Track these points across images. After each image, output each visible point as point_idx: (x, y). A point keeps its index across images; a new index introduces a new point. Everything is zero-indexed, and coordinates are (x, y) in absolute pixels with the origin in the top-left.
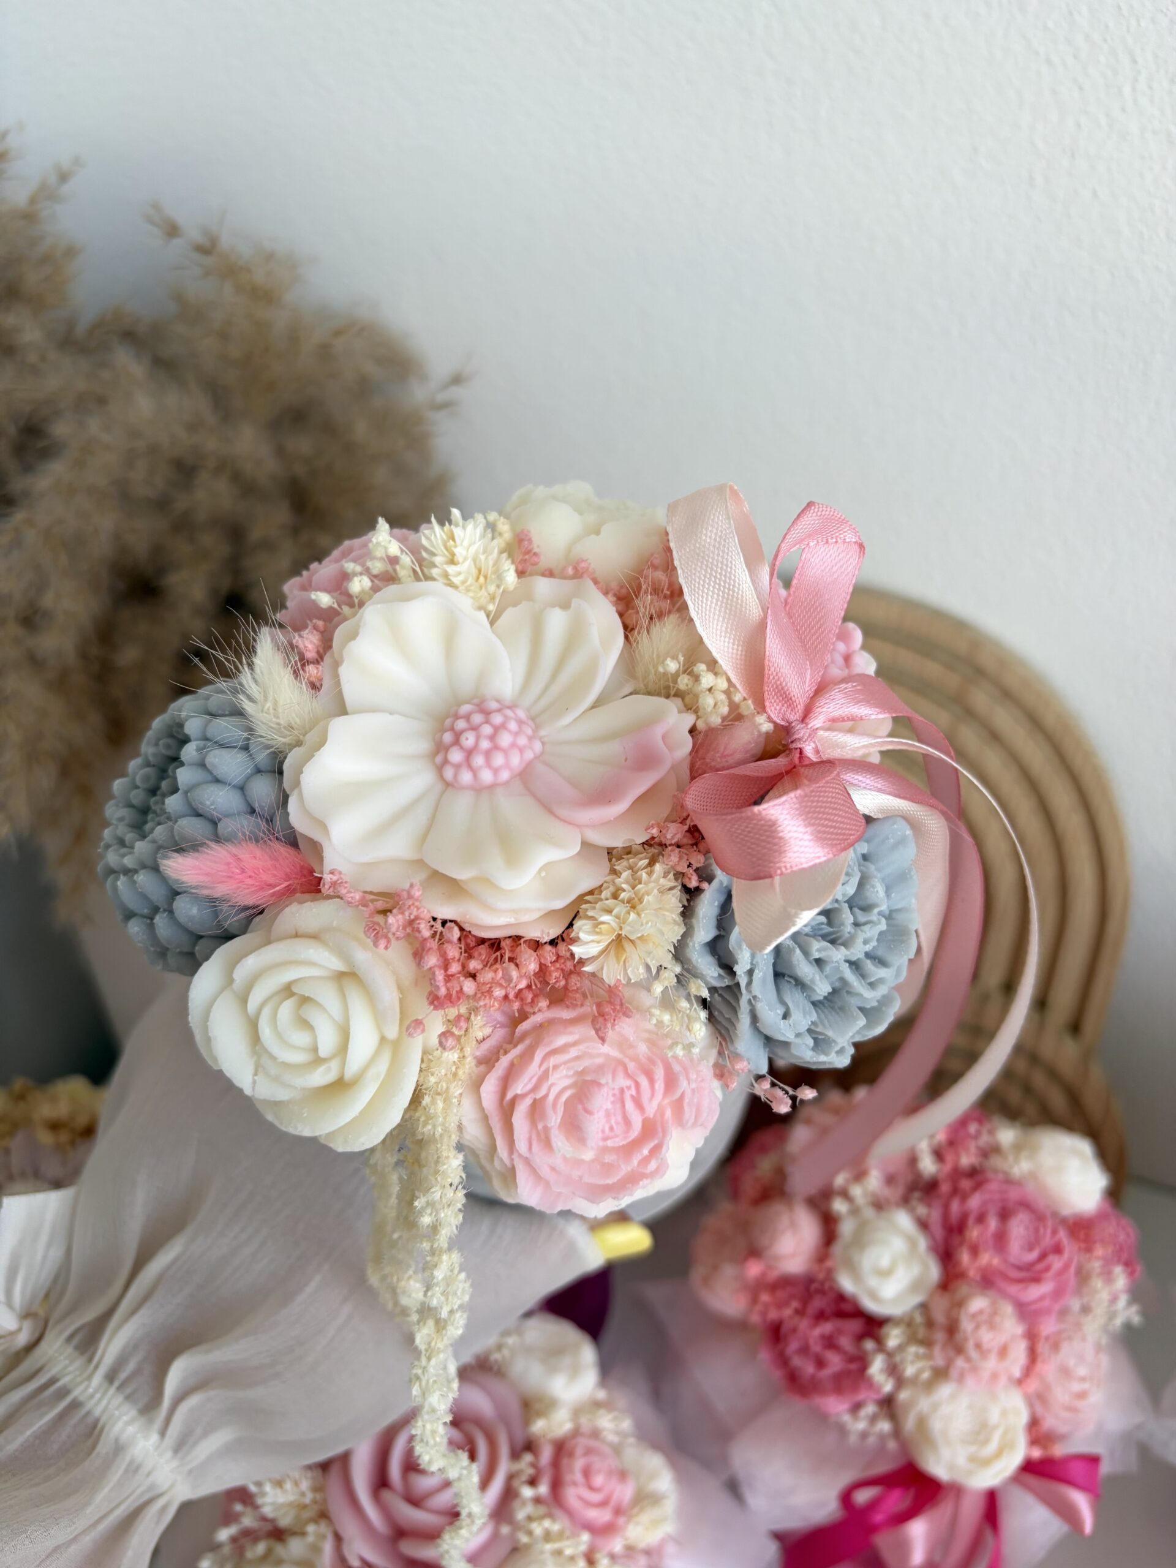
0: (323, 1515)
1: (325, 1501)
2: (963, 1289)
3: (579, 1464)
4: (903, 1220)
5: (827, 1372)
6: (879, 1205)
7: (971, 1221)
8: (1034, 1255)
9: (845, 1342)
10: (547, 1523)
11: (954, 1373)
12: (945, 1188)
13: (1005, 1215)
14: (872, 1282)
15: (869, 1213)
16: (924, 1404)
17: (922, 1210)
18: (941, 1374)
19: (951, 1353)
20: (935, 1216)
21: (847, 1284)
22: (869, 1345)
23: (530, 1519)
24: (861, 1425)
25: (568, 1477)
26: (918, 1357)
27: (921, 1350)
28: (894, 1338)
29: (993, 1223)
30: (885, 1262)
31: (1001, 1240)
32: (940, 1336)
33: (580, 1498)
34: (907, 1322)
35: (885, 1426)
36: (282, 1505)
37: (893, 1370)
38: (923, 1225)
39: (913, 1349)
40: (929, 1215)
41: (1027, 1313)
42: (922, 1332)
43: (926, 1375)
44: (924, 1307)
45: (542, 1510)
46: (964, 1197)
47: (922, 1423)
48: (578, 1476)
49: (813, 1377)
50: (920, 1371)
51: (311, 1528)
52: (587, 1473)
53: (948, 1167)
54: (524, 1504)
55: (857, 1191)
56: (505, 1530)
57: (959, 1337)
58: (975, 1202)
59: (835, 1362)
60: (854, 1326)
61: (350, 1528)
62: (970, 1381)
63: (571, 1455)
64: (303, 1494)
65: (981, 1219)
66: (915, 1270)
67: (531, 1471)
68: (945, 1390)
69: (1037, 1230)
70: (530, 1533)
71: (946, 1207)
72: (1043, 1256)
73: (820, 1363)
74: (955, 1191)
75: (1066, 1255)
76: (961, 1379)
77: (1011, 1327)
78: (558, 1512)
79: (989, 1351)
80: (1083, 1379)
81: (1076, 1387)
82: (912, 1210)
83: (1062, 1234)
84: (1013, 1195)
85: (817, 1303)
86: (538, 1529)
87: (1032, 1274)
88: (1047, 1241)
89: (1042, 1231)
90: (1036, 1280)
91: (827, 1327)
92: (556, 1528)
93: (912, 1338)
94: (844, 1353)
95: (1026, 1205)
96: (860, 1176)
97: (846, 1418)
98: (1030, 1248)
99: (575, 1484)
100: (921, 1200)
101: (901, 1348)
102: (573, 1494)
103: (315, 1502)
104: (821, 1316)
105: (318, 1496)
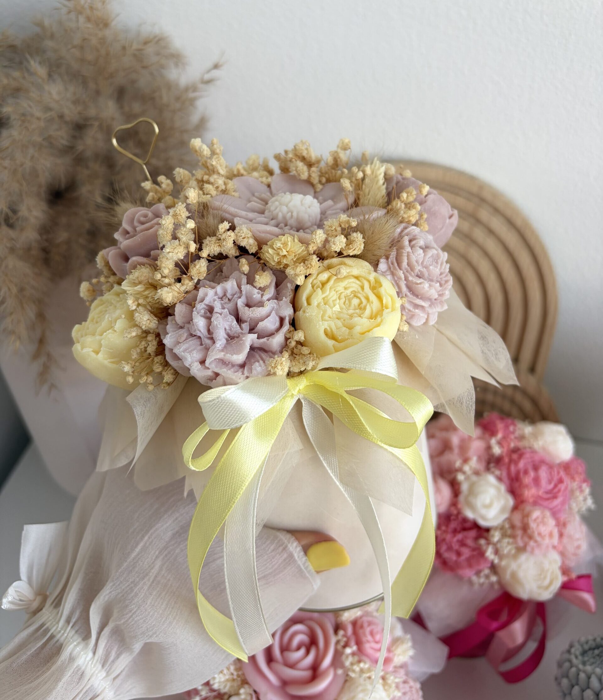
0: (245, 682)
1: (243, 674)
2: (528, 508)
3: (368, 630)
4: (491, 479)
5: (463, 558)
6: (477, 473)
7: (522, 474)
8: (552, 486)
9: (470, 542)
10: (362, 665)
11: (529, 548)
12: (506, 460)
13: (536, 468)
14: (483, 511)
15: (474, 478)
16: (514, 566)
17: (498, 472)
18: (521, 550)
19: (526, 539)
20: (504, 474)
21: (470, 514)
22: (482, 542)
23: (352, 664)
24: (482, 580)
25: (364, 639)
26: (508, 543)
27: (511, 540)
28: (496, 536)
29: (532, 474)
30: (488, 501)
31: (537, 481)
32: (519, 533)
33: (372, 648)
34: (501, 528)
35: (494, 579)
36: (224, 682)
37: (496, 552)
38: (500, 479)
39: (506, 540)
40: (501, 474)
41: (554, 514)
42: (509, 532)
43: (513, 551)
44: (509, 519)
45: (356, 658)
46: (516, 463)
47: (514, 575)
48: (369, 638)
49: (456, 562)
50: (510, 551)
51: (242, 691)
52: (372, 633)
53: (505, 450)
54: (347, 657)
55: (466, 468)
56: (340, 672)
57: (529, 531)
58: (521, 464)
59: (466, 552)
60: (473, 533)
61: (261, 687)
62: (537, 551)
63: (362, 627)
64: (232, 674)
65: (526, 472)
66: (502, 502)
67: (345, 639)
68: (523, 558)
69: (551, 473)
70: (354, 671)
71: (509, 469)
72: (556, 486)
73: (459, 554)
74: (511, 461)
75: (565, 483)
76: (532, 552)
77: (551, 522)
78: (364, 658)
79: (545, 536)
80: (578, 540)
81: (576, 544)
82: (493, 473)
83: (562, 473)
84: (537, 458)
85: (453, 525)
86: (356, 668)
87: (553, 494)
88: (556, 478)
89: (553, 473)
90: (555, 497)
91: (460, 536)
92: (367, 666)
93: (504, 535)
94: (470, 547)
95: (543, 462)
96: (466, 460)
97: (474, 578)
98: (550, 482)
99: (368, 642)
100: (495, 467)
101: (499, 541)
102: (368, 647)
103: (238, 676)
104: (455, 532)
105: (240, 673)
